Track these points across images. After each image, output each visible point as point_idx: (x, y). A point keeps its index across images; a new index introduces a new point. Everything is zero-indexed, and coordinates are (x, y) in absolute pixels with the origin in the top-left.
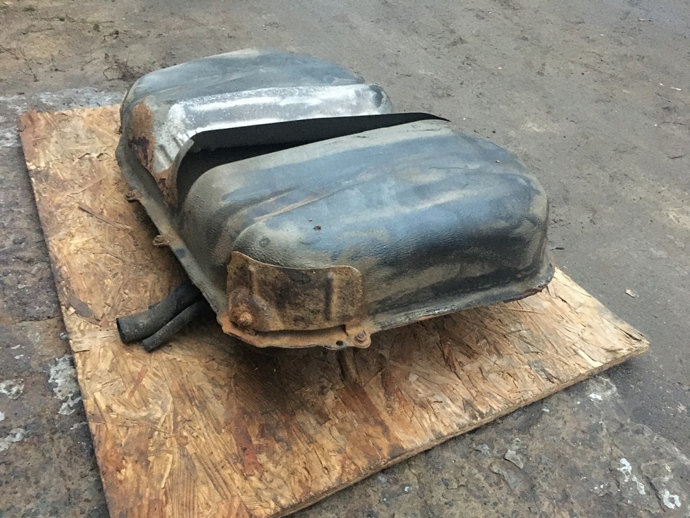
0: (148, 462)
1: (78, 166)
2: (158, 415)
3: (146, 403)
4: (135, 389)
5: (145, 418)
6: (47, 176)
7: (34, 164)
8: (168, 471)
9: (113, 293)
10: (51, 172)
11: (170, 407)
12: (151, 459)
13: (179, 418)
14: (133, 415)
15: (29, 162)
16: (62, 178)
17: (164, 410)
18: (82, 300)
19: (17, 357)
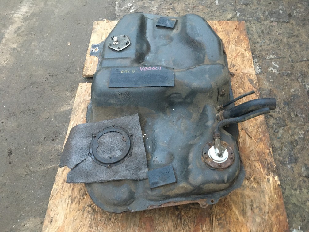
0: (237, 37)
1: (252, 173)
2: (233, 46)
3: (236, 49)
4: (238, 54)
5: (236, 46)
6: (268, 169)
7: (276, 182)
8: (233, 34)
9: (241, 86)
10: (266, 171)
11: (230, 47)
12: (237, 38)
13: (228, 43)
14: (239, 48)
15: (279, 185)
16: (260, 164)
17: (232, 47)
18: (252, 86)
19: (270, 77)
